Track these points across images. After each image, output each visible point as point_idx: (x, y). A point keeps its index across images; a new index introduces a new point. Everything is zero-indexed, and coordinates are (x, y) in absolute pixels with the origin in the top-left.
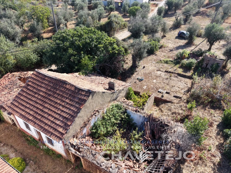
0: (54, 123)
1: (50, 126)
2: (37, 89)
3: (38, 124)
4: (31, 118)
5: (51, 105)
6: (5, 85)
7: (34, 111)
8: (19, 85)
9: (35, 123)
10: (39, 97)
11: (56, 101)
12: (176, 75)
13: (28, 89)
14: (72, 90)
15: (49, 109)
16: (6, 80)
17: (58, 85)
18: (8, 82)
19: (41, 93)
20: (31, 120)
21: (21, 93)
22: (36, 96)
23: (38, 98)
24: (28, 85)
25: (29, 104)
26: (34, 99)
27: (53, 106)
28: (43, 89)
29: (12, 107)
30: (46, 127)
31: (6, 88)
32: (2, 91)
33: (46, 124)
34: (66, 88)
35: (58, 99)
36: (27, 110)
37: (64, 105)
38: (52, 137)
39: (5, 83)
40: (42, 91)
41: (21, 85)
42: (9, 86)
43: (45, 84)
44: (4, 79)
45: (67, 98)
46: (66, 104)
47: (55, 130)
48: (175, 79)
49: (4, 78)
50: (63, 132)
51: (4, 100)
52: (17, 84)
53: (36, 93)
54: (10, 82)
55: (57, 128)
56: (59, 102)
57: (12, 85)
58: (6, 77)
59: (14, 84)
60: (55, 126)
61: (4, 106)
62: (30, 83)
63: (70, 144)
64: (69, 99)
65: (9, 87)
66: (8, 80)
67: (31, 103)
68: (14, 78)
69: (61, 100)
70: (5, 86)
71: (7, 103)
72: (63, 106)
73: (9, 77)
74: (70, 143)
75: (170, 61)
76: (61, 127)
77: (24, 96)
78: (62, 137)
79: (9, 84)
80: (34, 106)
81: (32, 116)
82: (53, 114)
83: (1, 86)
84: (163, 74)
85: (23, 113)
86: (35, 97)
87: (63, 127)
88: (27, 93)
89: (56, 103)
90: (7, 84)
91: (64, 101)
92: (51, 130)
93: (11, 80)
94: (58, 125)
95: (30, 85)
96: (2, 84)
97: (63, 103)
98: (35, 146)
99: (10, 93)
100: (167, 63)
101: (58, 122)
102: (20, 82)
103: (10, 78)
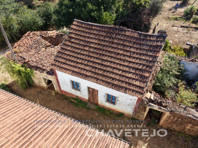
0: (123, 76)
1: (119, 80)
2: (85, 41)
3: (101, 80)
4: (89, 74)
5: (112, 57)
6: (29, 44)
7: (90, 66)
8: (45, 45)
9: (98, 79)
10: (92, 50)
11: (118, 52)
12: (194, 29)
13: (72, 42)
14: (135, 36)
15: (111, 62)
16: (28, 40)
17: (113, 33)
18: (32, 41)
19: (93, 45)
20: (90, 76)
21: (64, 47)
22: (87, 49)
23: (90, 51)
24: (71, 38)
25: (81, 59)
26: (85, 53)
27: (115, 58)
28: (93, 41)
29: (57, 64)
30: (116, 83)
31: (31, 48)
32: (28, 51)
33: (113, 79)
34: (125, 36)
35: (118, 49)
36: (79, 65)
37: (130, 55)
38: (127, 93)
39: (28, 43)
40: (93, 43)
41: (47, 44)
42: (34, 45)
43: (94, 34)
44: (26, 39)
45: (131, 47)
46: (132, 53)
47: (129, 84)
48: (195, 32)
49: (24, 37)
50: (142, 85)
51: (35, 60)
52: (43, 44)
53: (85, 46)
54: (34, 41)
55: (131, 81)
56: (121, 52)
57: (37, 44)
58: (27, 36)
59: (38, 43)
60: (127, 80)
61: (41, 67)
62: (73, 36)
63: (147, 100)
64: (134, 48)
65: (35, 47)
66: (30, 39)
67: (83, 57)
68: (37, 37)
69: (124, 50)
70: (30, 46)
71: (42, 63)
72: (130, 57)
73: (30, 36)
74: (147, 98)
75: (179, 17)
76: (137, 80)
77: (69, 50)
78: (142, 91)
79: (33, 44)
80: (89, 61)
81: (90, 71)
82: (118, 67)
83: (25, 46)
84: (180, 29)
85: (76, 70)
86: (85, 50)
87: (140, 80)
88: (72, 47)
89: (118, 54)
90: (31, 44)
91: (128, 51)
92: (124, 85)
93: (34, 39)
94: (130, 78)
95: (73, 38)
96: (25, 43)
97: (127, 53)
98: (85, 108)
99: (39, 52)
100: (177, 20)
101: (130, 75)
102: (45, 42)
103: (32, 38)
